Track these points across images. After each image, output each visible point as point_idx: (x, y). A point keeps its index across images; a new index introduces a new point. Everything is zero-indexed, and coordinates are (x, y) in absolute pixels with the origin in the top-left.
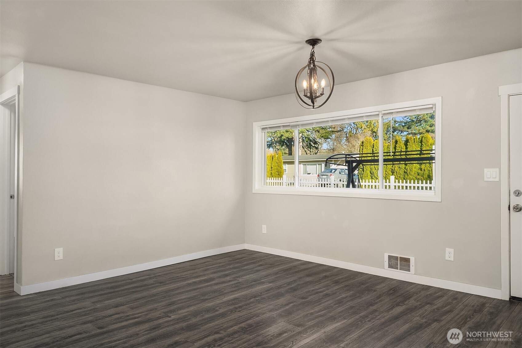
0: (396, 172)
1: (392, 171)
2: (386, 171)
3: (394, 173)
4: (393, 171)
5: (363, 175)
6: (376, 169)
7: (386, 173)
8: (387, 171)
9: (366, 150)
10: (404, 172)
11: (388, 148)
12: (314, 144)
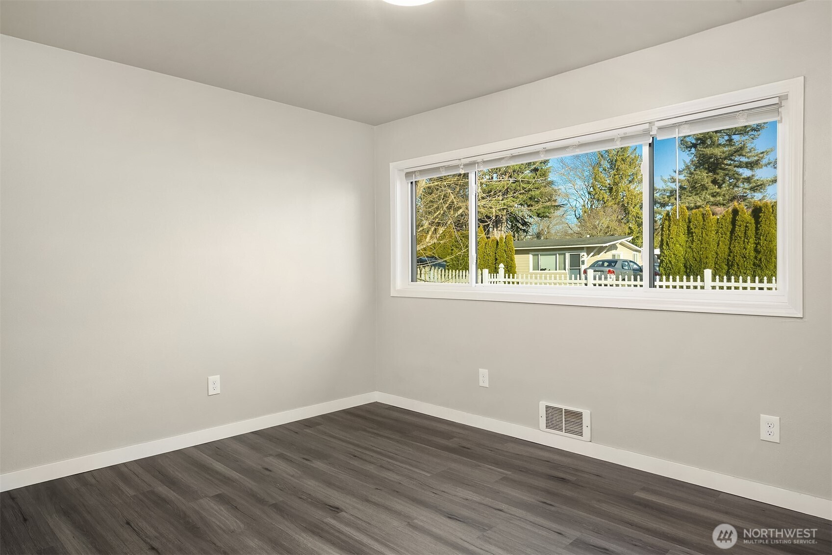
0: (738, 265)
1: (728, 263)
2: (715, 264)
3: (732, 266)
4: (730, 263)
5: (670, 270)
6: (696, 260)
7: (715, 267)
8: (718, 263)
9: (676, 227)
10: (754, 264)
11: (717, 223)
12: (523, 225)
